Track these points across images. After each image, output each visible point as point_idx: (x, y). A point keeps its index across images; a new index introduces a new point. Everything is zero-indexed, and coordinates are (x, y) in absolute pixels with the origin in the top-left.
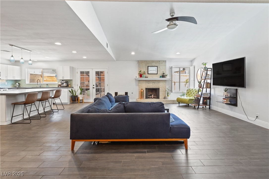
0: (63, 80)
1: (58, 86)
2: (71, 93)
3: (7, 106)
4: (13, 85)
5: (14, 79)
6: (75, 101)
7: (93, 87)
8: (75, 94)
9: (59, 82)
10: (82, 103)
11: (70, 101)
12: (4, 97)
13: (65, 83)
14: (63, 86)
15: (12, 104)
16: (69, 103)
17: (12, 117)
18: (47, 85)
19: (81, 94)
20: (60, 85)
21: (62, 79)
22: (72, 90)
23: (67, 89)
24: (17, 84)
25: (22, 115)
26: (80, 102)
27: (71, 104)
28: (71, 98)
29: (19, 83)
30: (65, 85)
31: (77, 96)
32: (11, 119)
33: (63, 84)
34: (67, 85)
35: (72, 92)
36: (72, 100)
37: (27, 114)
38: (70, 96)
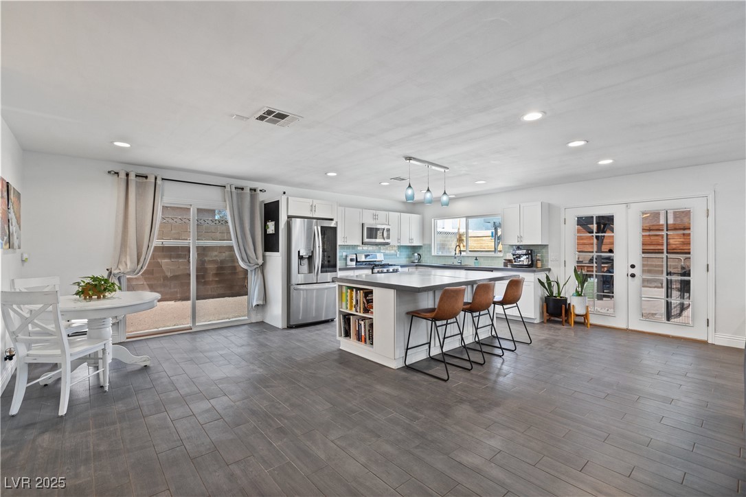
0: (519, 248)
1: (505, 265)
2: (545, 287)
3: (398, 318)
4: (409, 257)
5: (410, 245)
6: (559, 315)
7: (632, 271)
8: (559, 293)
9: (509, 252)
10: (582, 327)
11: (542, 314)
12: (392, 292)
13: (526, 255)
14: (521, 263)
15: (408, 313)
16: (537, 321)
17: (407, 349)
18: (476, 259)
19: (579, 294)
20: (510, 261)
21: (518, 244)
22: (547, 277)
23: (532, 274)
24: (416, 254)
25: (427, 346)
26: (576, 323)
27: (543, 322)
28: (545, 304)
29: (418, 254)
30: (524, 260)
31: (566, 300)
32: (404, 355)
33: (519, 257)
34: (532, 260)
35: (547, 284)
36: (547, 312)
37: (438, 344)
38: (541, 299)
